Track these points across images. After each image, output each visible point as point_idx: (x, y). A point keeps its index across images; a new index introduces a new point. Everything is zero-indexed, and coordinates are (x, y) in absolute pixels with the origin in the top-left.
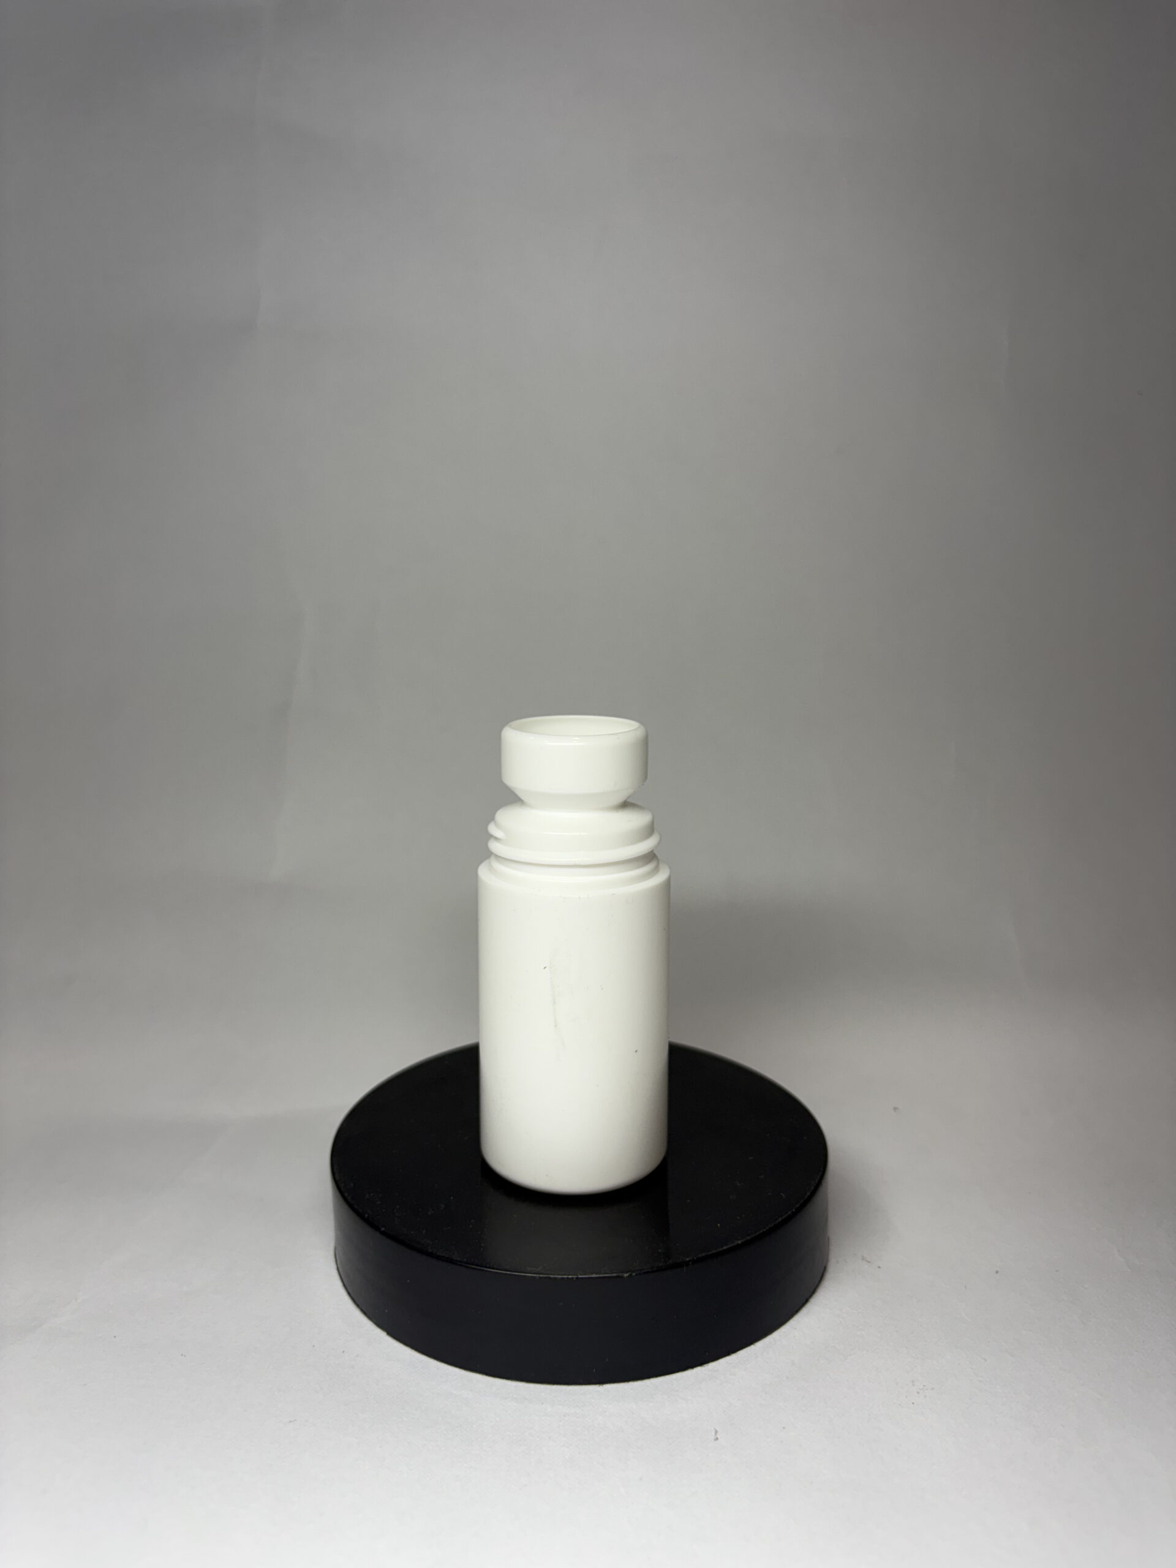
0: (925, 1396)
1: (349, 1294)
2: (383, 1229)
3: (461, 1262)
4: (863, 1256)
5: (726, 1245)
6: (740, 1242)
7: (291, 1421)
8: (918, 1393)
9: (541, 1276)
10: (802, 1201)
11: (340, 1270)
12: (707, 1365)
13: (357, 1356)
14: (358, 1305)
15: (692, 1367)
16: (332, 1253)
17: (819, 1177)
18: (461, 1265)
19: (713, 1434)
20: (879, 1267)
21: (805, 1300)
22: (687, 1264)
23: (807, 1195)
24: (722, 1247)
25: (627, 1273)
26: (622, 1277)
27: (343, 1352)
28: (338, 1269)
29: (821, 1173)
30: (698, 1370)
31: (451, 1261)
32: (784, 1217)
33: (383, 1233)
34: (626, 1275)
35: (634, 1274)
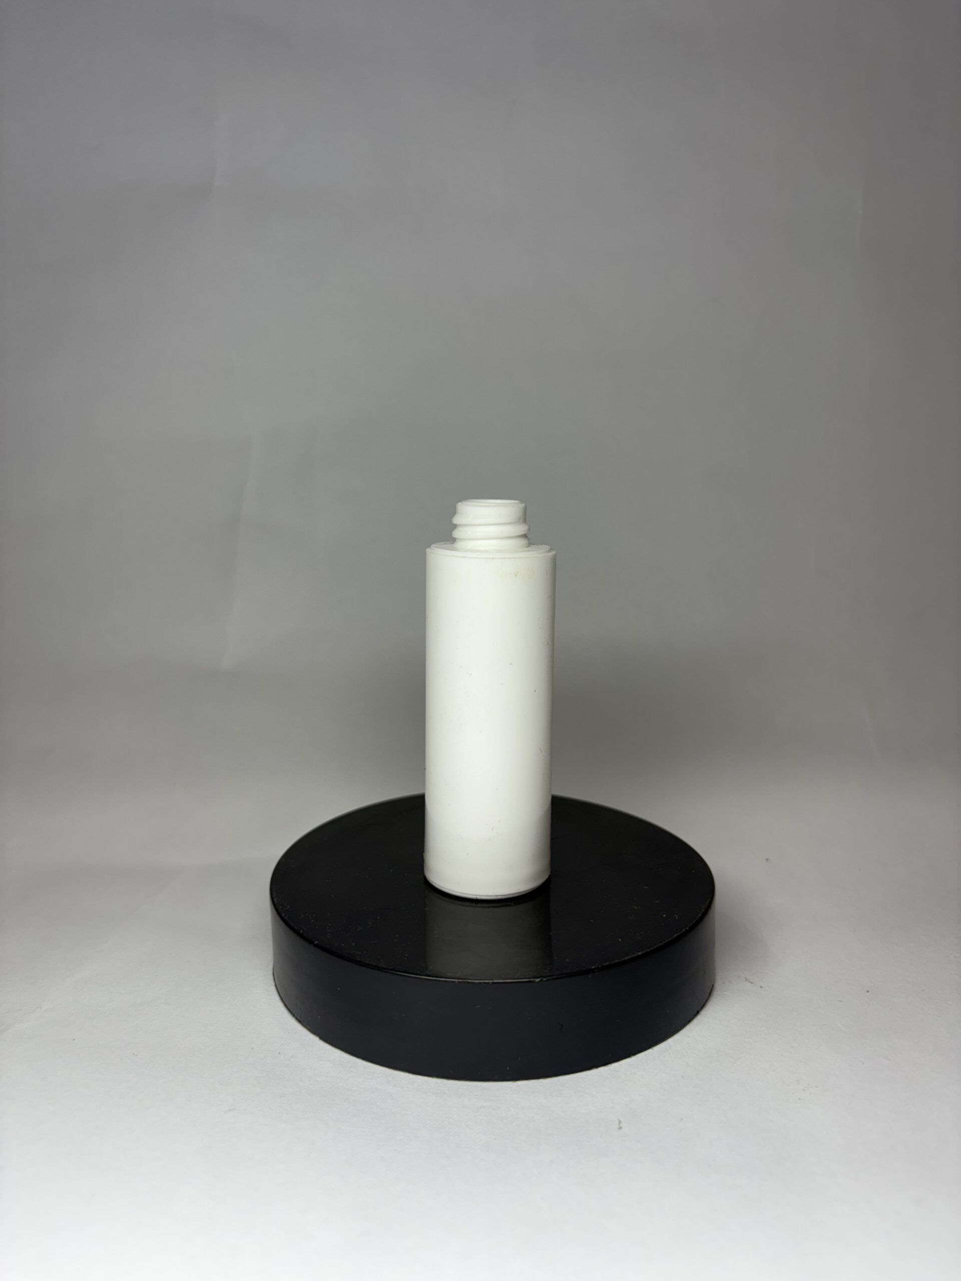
0: (811, 1093)
1: (286, 1005)
2: (316, 942)
3: (387, 969)
4: (746, 978)
5: (628, 956)
6: (640, 954)
7: (230, 1110)
8: (804, 1090)
9: (460, 980)
10: (694, 921)
11: (278, 987)
12: (610, 1065)
13: (292, 1056)
14: (293, 1015)
15: (597, 1066)
16: (271, 973)
17: (708, 902)
18: (386, 972)
19: (617, 1123)
20: (761, 987)
21: (696, 1012)
22: (593, 971)
23: (699, 916)
24: (625, 957)
25: (538, 978)
26: (534, 982)
27: (279, 1053)
28: (276, 986)
29: (710, 899)
30: (602, 1069)
31: (378, 968)
32: (678, 934)
33: (316, 946)
34: (537, 980)
35: (545, 979)
